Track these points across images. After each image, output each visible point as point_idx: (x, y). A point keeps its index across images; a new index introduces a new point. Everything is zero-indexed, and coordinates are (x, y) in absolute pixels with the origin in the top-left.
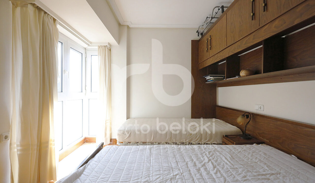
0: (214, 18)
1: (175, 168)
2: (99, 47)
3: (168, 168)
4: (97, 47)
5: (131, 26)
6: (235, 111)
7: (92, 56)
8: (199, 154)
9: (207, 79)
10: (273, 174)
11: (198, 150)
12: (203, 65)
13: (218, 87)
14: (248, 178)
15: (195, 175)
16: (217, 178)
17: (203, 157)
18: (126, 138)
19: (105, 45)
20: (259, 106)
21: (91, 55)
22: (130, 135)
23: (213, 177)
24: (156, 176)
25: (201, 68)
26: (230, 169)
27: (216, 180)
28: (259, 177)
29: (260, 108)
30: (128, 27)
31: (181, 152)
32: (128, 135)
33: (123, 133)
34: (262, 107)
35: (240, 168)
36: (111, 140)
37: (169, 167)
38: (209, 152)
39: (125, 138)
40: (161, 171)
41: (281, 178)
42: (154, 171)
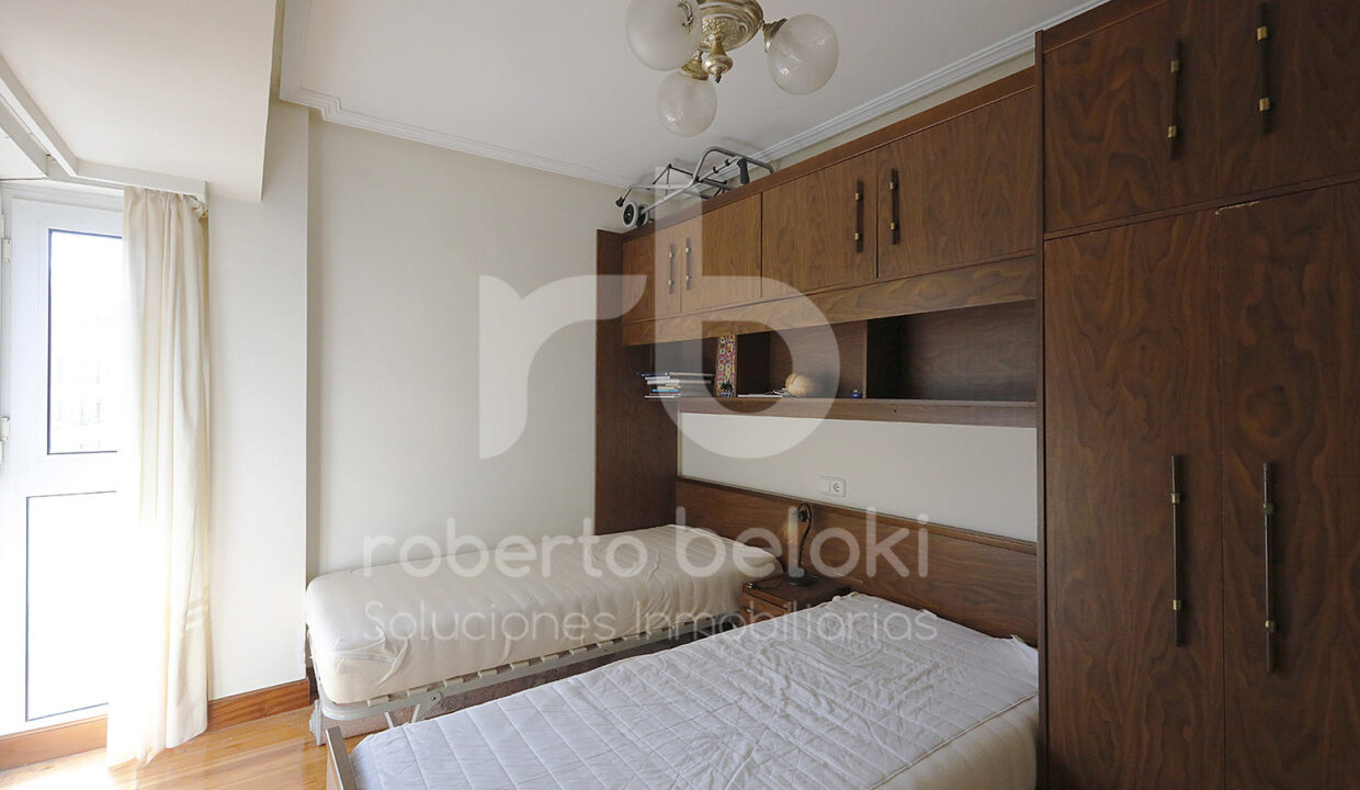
0: (702, 182)
1: (724, 736)
2: (134, 195)
3: (704, 740)
4: (121, 193)
5: (331, 115)
6: (756, 499)
7: (54, 234)
8: (742, 666)
9: (649, 383)
10: (929, 672)
11: (729, 654)
12: (646, 336)
13: (681, 412)
14: (899, 698)
15: (791, 733)
16: (845, 721)
17: (761, 673)
18: (389, 678)
19: (181, 193)
20: (833, 483)
21: (51, 231)
22: (405, 658)
23: (832, 724)
24: (699, 780)
25: (637, 344)
26: (849, 686)
27: (845, 727)
28: (914, 688)
29: (836, 487)
30: (314, 116)
31: (689, 675)
32: (395, 662)
33: (371, 658)
34: (840, 484)
35: (866, 677)
36: (212, 707)
37: (706, 737)
38: (764, 652)
39: (379, 678)
40: (699, 760)
41: (946, 675)
42: (676, 766)
